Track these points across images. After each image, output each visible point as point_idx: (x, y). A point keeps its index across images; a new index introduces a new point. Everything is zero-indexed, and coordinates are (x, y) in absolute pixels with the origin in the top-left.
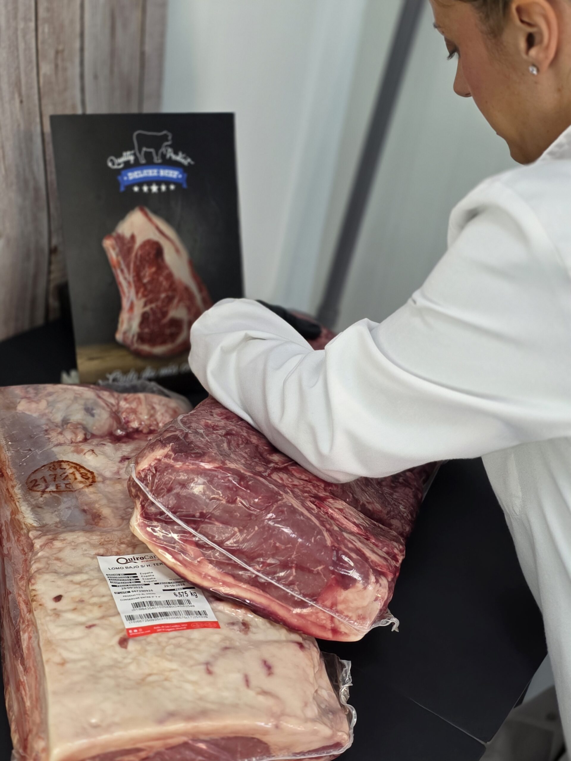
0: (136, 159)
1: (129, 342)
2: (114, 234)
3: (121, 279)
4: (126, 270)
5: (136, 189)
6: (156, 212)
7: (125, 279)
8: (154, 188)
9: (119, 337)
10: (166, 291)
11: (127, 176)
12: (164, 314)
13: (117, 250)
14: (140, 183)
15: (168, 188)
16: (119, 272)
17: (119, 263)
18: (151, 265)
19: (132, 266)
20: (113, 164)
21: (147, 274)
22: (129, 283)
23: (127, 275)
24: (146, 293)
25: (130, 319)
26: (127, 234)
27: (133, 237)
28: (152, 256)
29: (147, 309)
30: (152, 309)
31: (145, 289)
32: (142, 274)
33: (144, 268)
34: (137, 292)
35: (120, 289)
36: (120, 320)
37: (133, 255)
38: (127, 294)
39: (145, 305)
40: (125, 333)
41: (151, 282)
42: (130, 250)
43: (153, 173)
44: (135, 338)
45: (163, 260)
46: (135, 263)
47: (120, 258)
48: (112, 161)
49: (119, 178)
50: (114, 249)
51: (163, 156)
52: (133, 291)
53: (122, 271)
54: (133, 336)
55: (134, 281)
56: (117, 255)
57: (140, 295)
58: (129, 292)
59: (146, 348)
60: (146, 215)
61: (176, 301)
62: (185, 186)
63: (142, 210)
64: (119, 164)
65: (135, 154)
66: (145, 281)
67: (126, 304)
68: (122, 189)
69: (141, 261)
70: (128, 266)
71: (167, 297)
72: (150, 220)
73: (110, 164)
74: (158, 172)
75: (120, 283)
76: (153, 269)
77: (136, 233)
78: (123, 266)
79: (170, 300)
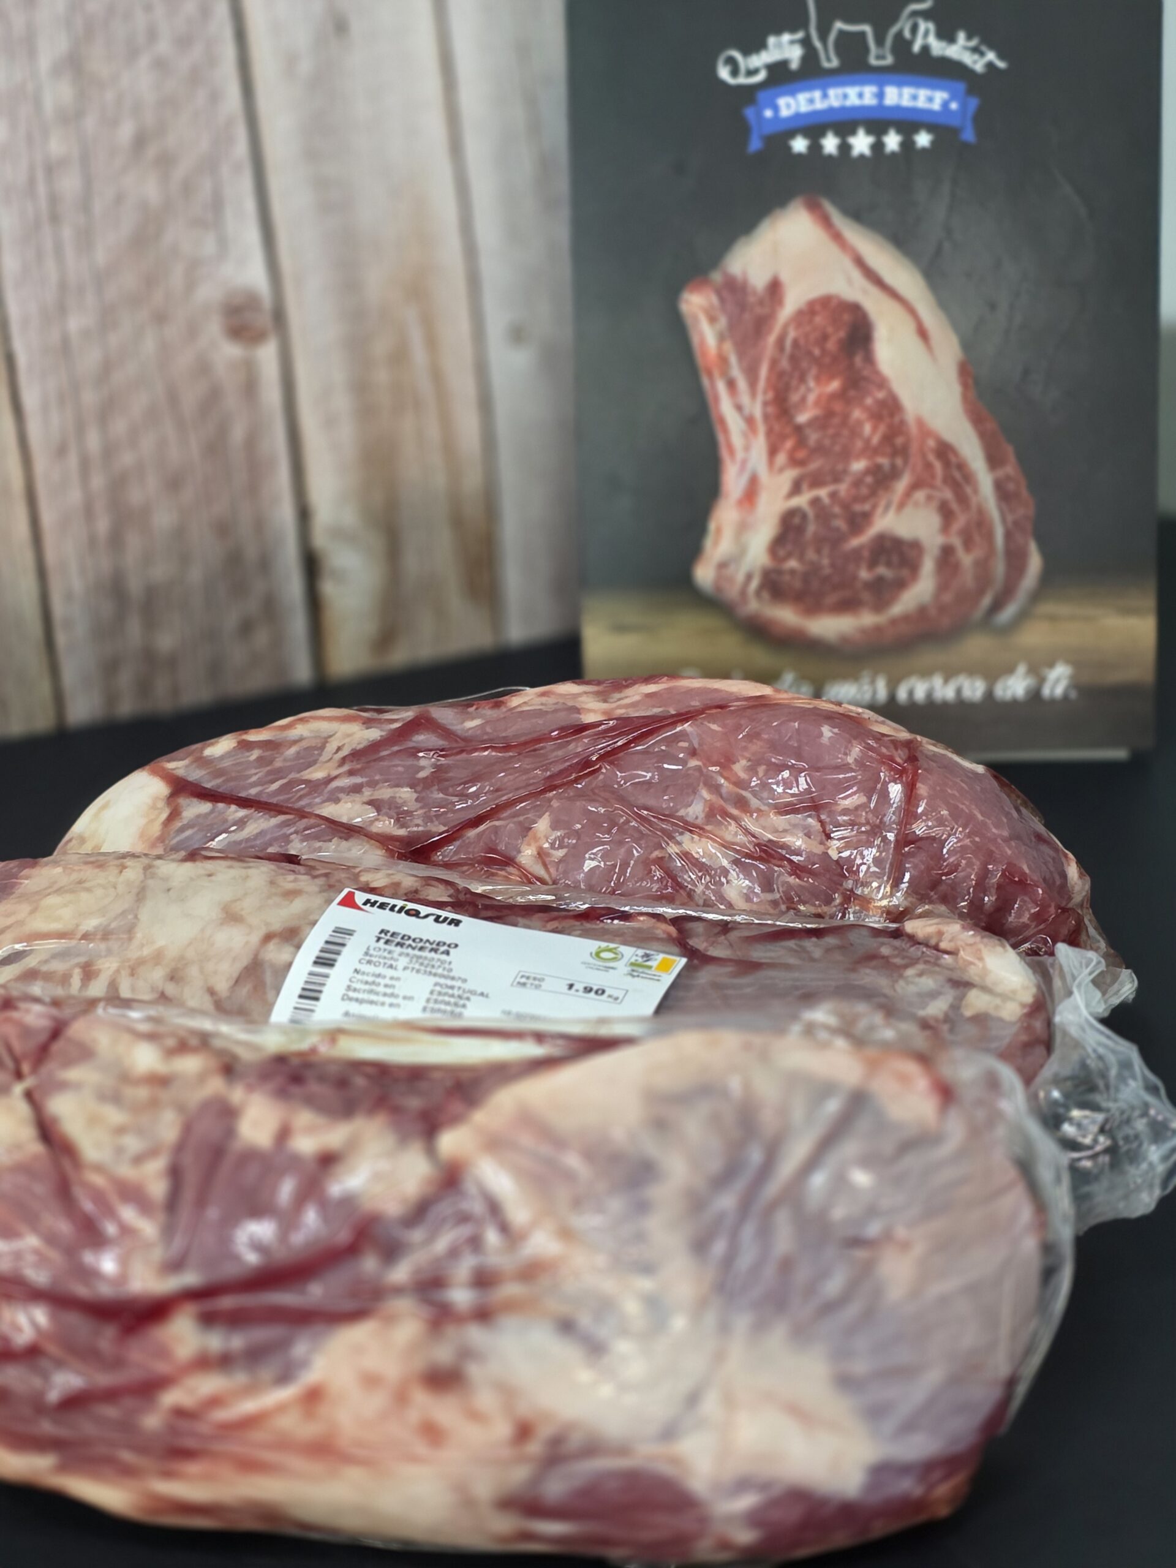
0: (810, 57)
1: (732, 592)
2: (717, 277)
3: (726, 407)
4: (742, 384)
5: (800, 145)
6: (857, 215)
7: (739, 408)
8: (861, 143)
9: (704, 574)
10: (869, 451)
11: (776, 109)
12: (858, 522)
13: (723, 322)
14: (814, 128)
15: (908, 144)
16: (721, 387)
17: (723, 360)
18: (826, 371)
19: (764, 371)
20: (735, 72)
21: (811, 398)
22: (750, 421)
23: (745, 399)
24: (801, 454)
25: (743, 528)
26: (758, 280)
27: (775, 288)
28: (831, 345)
29: (802, 501)
30: (815, 502)
31: (801, 442)
32: (795, 397)
33: (802, 379)
34: (773, 452)
35: (721, 438)
36: (712, 526)
37: (772, 339)
38: (740, 455)
39: (796, 488)
40: (722, 566)
41: (822, 422)
42: (761, 325)
43: (861, 96)
44: (755, 584)
45: (869, 358)
46: (774, 363)
47: (728, 347)
48: (732, 62)
49: (749, 112)
50: (712, 320)
51: (902, 46)
52: (760, 444)
53: (731, 384)
54: (749, 577)
55: (766, 417)
56: (721, 338)
57: (781, 458)
58: (747, 448)
59: (786, 616)
60: (826, 222)
61: (901, 485)
62: (969, 135)
63: (813, 207)
64: (751, 73)
65: (806, 43)
66: (802, 418)
67: (733, 481)
68: (755, 144)
69: (793, 359)
70: (752, 373)
71: (875, 470)
72: (837, 237)
73: (724, 73)
74: (881, 95)
75: (722, 421)
76: (835, 385)
77: (785, 277)
78: (736, 372)
79: (882, 479)
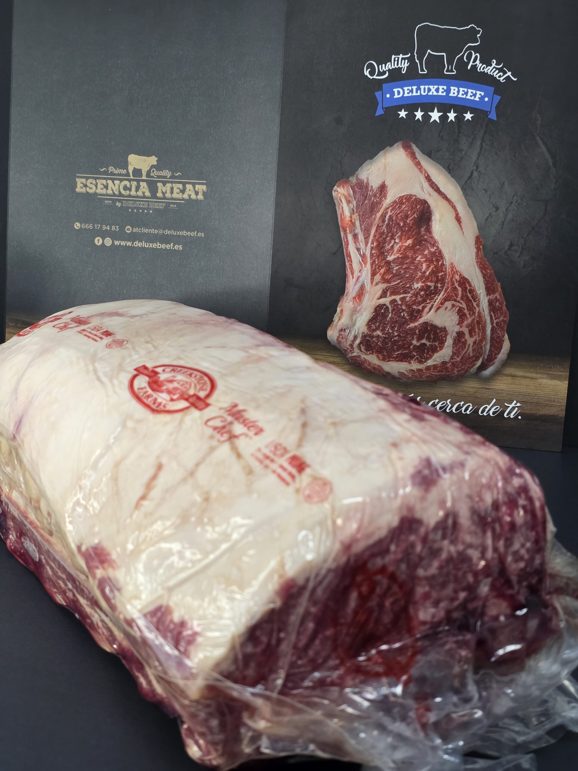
0: (413, 67)
2: (353, 180)
3: (352, 248)
4: (361, 237)
5: (403, 114)
7: (358, 250)
8: (435, 116)
9: (332, 334)
10: (424, 278)
12: (415, 315)
13: (354, 203)
15: (460, 118)
16: (350, 237)
17: (352, 223)
18: (405, 235)
19: (373, 232)
21: (396, 248)
22: (363, 256)
23: (362, 245)
24: (388, 277)
25: (354, 311)
26: (375, 184)
27: (383, 188)
28: (410, 221)
29: (386, 301)
31: (389, 270)
32: (388, 247)
33: (392, 238)
34: (373, 274)
35: (348, 263)
36: (339, 310)
37: (379, 215)
38: (356, 274)
39: (384, 295)
40: (342, 330)
41: (400, 261)
42: (374, 207)
45: (429, 230)
46: (379, 228)
47: (356, 216)
50: (349, 202)
52: (367, 269)
53: (355, 236)
54: (355, 337)
55: (372, 255)
56: (352, 212)
57: (378, 277)
58: (361, 271)
59: (373, 359)
60: (413, 156)
61: (440, 298)
62: (493, 116)
63: (407, 147)
66: (390, 258)
67: (352, 288)
68: (380, 112)
69: (389, 226)
70: (366, 232)
71: (426, 289)
72: (418, 164)
75: (349, 255)
76: (409, 242)
77: (388, 183)
78: (358, 230)
79: (430, 294)
